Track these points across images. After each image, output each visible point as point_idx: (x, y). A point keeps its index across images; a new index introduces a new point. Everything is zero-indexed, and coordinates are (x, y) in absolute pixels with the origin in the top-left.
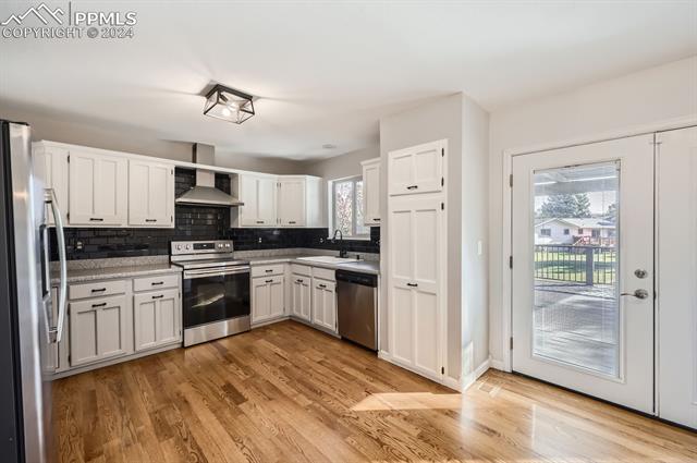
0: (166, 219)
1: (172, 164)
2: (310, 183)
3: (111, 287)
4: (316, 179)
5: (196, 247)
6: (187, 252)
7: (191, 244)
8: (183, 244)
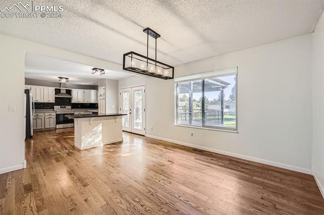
0: (52, 100)
1: (54, 88)
2: (93, 92)
3: (40, 114)
4: (95, 90)
5: (61, 107)
7: (59, 107)
8: (57, 107)
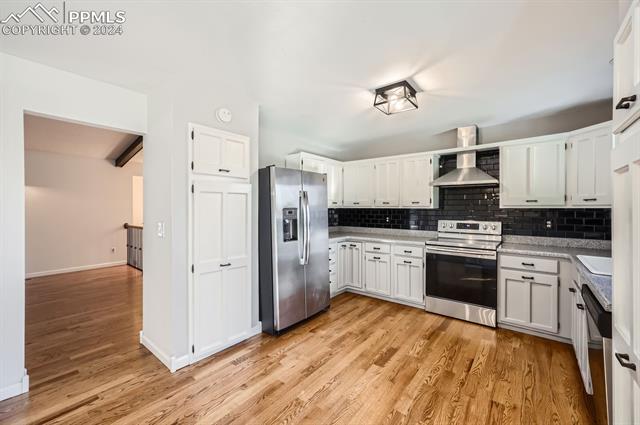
1: (431, 155)
5: (459, 226)
6: (450, 230)
7: (455, 222)
8: (449, 223)
